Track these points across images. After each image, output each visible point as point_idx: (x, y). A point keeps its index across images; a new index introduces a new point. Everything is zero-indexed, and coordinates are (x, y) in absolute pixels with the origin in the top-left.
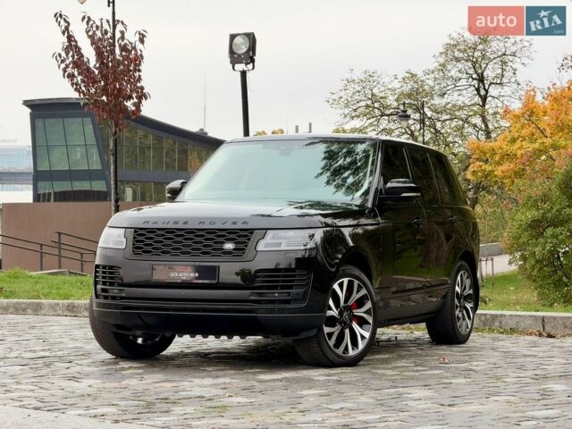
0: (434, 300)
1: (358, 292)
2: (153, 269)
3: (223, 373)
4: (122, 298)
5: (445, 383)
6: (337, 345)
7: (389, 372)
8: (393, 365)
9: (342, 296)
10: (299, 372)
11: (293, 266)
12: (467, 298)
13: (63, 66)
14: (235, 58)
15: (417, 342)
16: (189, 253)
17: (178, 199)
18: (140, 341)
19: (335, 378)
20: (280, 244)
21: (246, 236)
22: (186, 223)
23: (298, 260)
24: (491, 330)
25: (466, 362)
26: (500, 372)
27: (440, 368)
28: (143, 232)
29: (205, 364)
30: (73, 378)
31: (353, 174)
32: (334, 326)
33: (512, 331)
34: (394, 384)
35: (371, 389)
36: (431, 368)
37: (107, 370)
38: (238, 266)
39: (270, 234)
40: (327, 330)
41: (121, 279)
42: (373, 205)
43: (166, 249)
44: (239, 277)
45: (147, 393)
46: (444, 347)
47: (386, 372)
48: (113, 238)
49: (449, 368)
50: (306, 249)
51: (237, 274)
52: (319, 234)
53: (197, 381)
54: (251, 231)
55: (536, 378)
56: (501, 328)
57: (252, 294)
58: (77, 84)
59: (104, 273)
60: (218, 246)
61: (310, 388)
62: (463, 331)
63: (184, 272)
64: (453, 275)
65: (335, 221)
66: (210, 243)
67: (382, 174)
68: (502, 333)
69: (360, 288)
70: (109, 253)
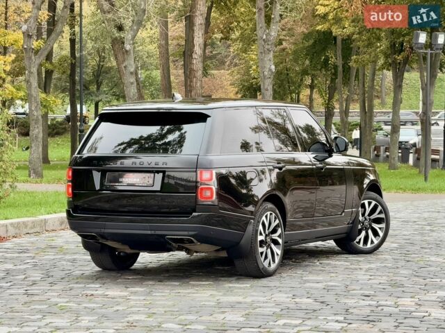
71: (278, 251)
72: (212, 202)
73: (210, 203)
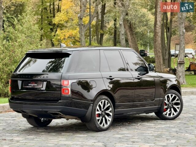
71: (110, 119)
72: (69, 95)
73: (68, 96)
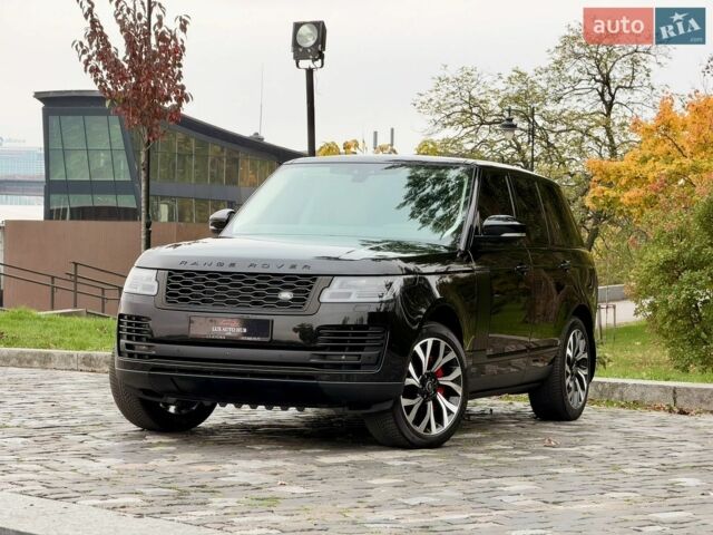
0: (540, 365)
1: (445, 355)
2: (191, 322)
3: (276, 452)
4: (151, 357)
5: (551, 474)
6: (418, 421)
7: (481, 457)
8: (487, 447)
9: (425, 360)
10: (370, 454)
11: (365, 323)
12: (580, 364)
13: (85, 57)
14: (299, 52)
15: (516, 417)
16: (234, 303)
17: (224, 233)
18: (172, 409)
19: (413, 463)
20: (349, 295)
21: (308, 283)
22: (233, 265)
23: (371, 315)
24: (610, 403)
25: (577, 445)
26: (619, 460)
27: (544, 453)
28: (179, 275)
29: (252, 441)
30: (88, 456)
31: (444, 205)
32: (413, 397)
33: (636, 404)
34: (488, 473)
35: (458, 479)
36: (534, 453)
37: (129, 446)
38: (297, 321)
39: (337, 281)
40: (405, 402)
41: (151, 333)
42: (466, 247)
43: (206, 297)
44: (298, 335)
45: (180, 477)
46: (551, 424)
47: (479, 456)
48: (141, 281)
49: (555, 453)
50: (381, 302)
51: (295, 330)
52: (398, 283)
53: (243, 463)
54: (314, 277)
55: (663, 468)
56: (622, 400)
57: (313, 356)
58: (101, 81)
59: (129, 324)
60: (272, 295)
61: (382, 476)
62: (575, 404)
63: (228, 326)
64: (563, 335)
65: (419, 266)
66: (262, 291)
67: (480, 208)
68: (622, 406)
69: (447, 351)
70: (137, 300)
